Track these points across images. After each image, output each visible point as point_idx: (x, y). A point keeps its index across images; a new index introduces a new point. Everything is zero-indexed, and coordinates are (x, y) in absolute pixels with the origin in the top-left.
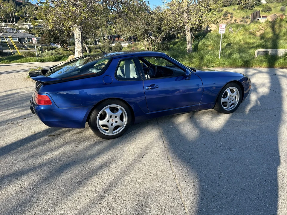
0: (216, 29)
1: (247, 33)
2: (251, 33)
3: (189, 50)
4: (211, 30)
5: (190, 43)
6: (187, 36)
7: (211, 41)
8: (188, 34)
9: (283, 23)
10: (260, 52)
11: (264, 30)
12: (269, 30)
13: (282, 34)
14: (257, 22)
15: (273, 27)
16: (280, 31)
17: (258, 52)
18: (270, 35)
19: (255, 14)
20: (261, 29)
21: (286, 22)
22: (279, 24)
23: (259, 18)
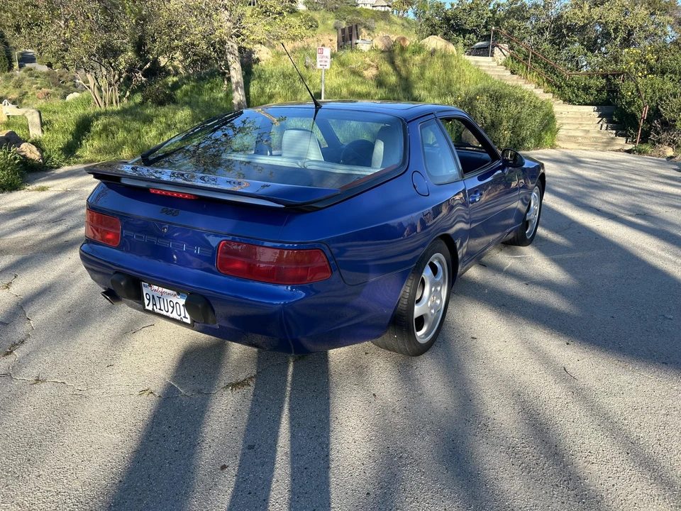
0: (269, 57)
1: (346, 72)
2: (355, 73)
3: (239, 104)
4: (258, 59)
5: (241, 88)
6: (231, 68)
7: (278, 86)
8: (233, 65)
9: (407, 55)
11: (377, 68)
12: (386, 67)
13: (413, 77)
14: (353, 48)
15: (392, 63)
16: (409, 72)
18: (393, 79)
19: (347, 31)
20: (370, 65)
21: (414, 53)
22: (401, 56)
23: (358, 41)
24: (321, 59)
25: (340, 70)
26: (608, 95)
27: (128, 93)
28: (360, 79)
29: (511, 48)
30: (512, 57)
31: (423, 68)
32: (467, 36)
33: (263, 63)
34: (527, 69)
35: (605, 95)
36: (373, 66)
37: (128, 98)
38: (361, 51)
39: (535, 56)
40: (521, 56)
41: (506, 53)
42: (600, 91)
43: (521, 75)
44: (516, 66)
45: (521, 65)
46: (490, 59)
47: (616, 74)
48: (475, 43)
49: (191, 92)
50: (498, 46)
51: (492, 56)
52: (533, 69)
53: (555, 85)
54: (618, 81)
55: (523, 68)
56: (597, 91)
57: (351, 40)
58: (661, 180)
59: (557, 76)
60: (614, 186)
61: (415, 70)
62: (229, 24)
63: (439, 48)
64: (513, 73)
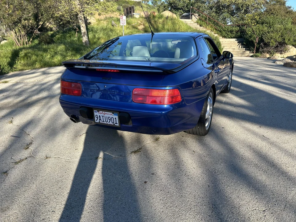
0: (95, 21)
1: (130, 27)
2: (134, 27)
3: (85, 42)
5: (86, 35)
9: (156, 19)
10: (154, 45)
11: (144, 25)
12: (147, 25)
13: (160, 29)
14: (132, 16)
15: (150, 22)
16: (158, 27)
17: (152, 45)
19: (129, 9)
20: (140, 24)
21: (159, 18)
22: (154, 19)
23: (134, 14)
24: (122, 21)
25: (128, 26)
26: (240, 34)
27: (31, 40)
28: (137, 30)
29: (199, 15)
30: (200, 19)
31: (163, 25)
32: (179, 11)
33: (92, 24)
34: (206, 24)
35: (239, 34)
36: (142, 24)
37: (31, 42)
38: (136, 18)
39: (210, 18)
40: (204, 19)
41: (197, 17)
42: (237, 32)
43: (204, 27)
44: (202, 22)
45: (204, 22)
46: (190, 20)
47: (243, 25)
48: (183, 14)
49: (61, 38)
50: (194, 15)
51: (191, 19)
52: (209, 24)
53: (218, 30)
54: (244, 28)
55: (205, 24)
56: (236, 32)
57: (131, 13)
58: (268, 66)
59: (219, 27)
60: (251, 69)
61: (160, 26)
62: (79, 6)
63: (169, 16)
64: (201, 26)
